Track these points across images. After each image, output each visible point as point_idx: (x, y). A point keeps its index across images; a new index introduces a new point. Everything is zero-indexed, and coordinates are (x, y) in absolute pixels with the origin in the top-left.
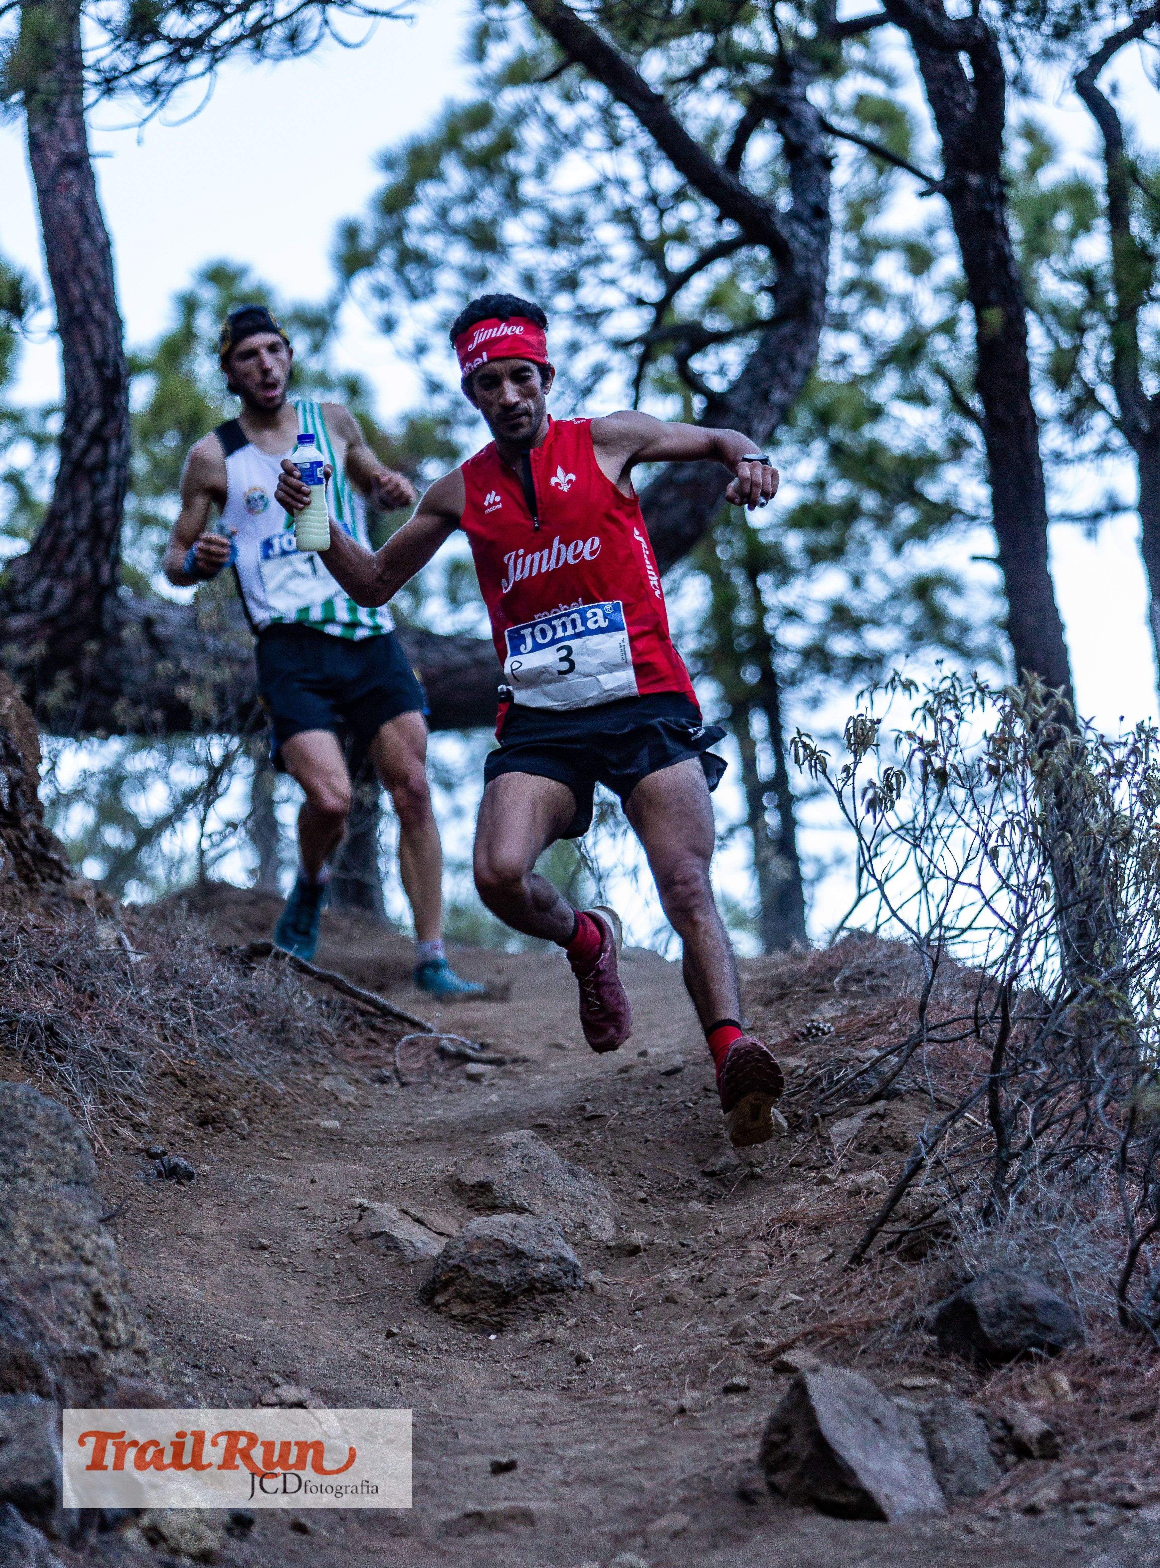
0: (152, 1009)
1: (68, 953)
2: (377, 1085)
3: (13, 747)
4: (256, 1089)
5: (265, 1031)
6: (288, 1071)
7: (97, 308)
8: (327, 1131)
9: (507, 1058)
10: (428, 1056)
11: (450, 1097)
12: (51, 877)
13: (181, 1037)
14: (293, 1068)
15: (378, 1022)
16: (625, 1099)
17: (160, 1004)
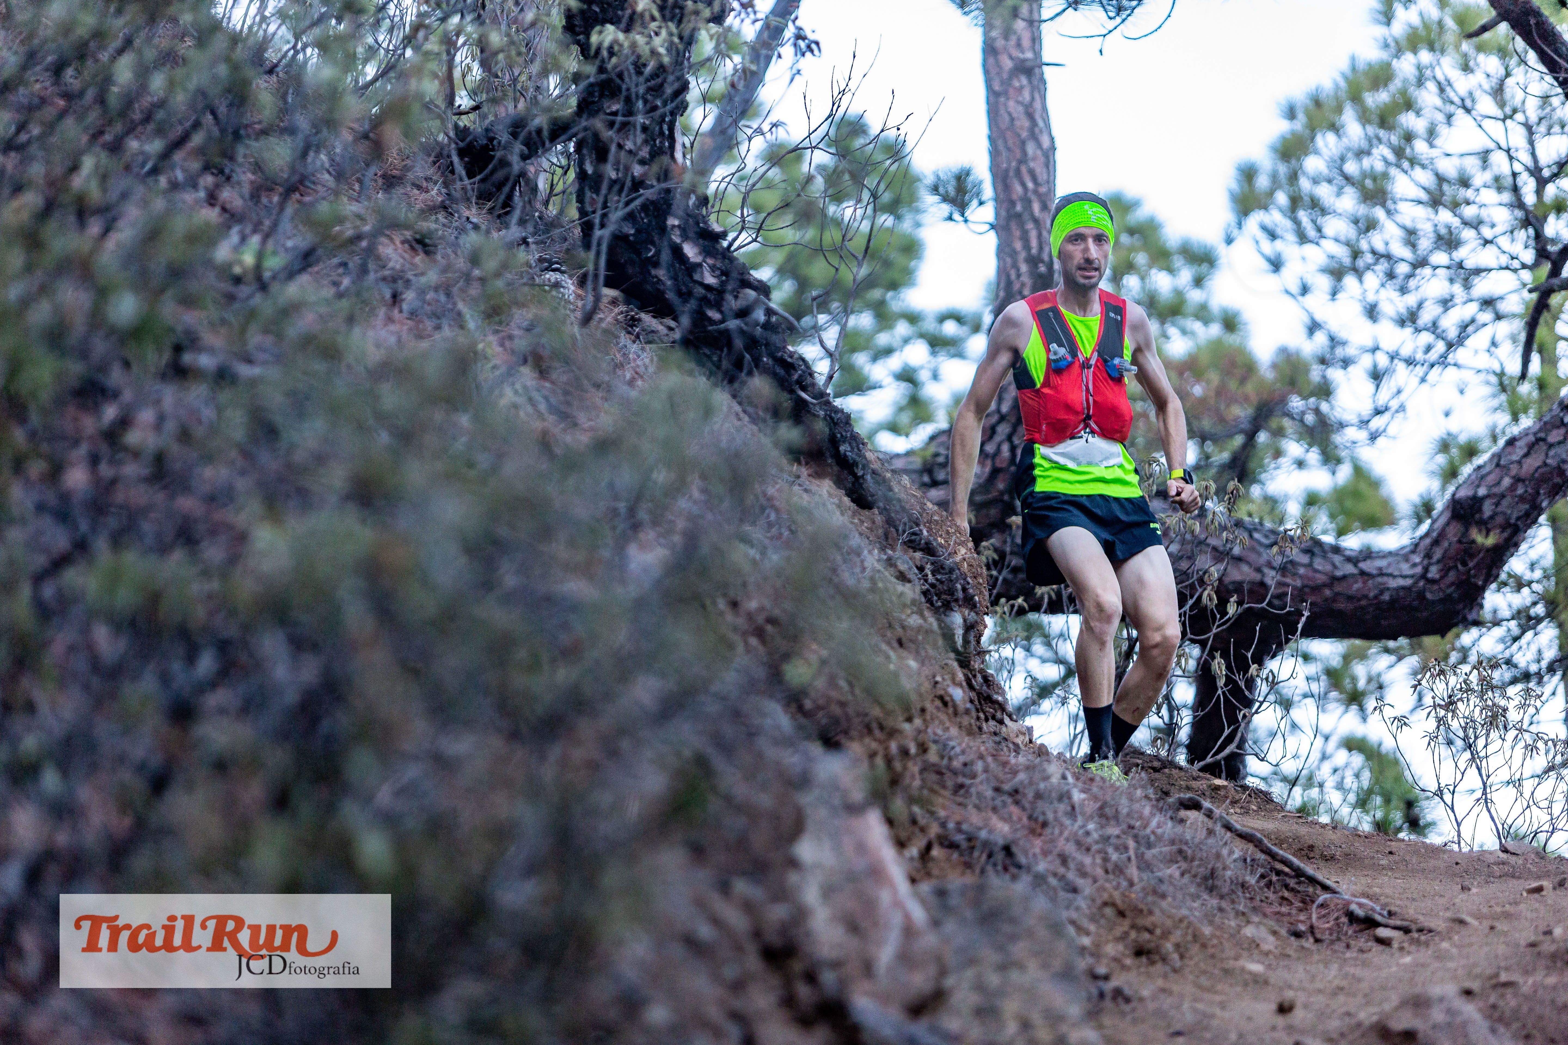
0: (1097, 842)
1: (1021, 782)
2: (1293, 938)
3: (971, 591)
4: (1188, 927)
5: (1195, 876)
6: (1214, 916)
7: (1036, 207)
8: (1250, 973)
9: (1414, 927)
10: (1337, 919)
11: (1361, 956)
12: (994, 718)
13: (1121, 872)
14: (1219, 914)
15: (1292, 883)
16: (1534, 969)
17: (1106, 839)
